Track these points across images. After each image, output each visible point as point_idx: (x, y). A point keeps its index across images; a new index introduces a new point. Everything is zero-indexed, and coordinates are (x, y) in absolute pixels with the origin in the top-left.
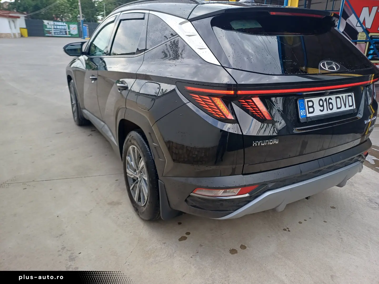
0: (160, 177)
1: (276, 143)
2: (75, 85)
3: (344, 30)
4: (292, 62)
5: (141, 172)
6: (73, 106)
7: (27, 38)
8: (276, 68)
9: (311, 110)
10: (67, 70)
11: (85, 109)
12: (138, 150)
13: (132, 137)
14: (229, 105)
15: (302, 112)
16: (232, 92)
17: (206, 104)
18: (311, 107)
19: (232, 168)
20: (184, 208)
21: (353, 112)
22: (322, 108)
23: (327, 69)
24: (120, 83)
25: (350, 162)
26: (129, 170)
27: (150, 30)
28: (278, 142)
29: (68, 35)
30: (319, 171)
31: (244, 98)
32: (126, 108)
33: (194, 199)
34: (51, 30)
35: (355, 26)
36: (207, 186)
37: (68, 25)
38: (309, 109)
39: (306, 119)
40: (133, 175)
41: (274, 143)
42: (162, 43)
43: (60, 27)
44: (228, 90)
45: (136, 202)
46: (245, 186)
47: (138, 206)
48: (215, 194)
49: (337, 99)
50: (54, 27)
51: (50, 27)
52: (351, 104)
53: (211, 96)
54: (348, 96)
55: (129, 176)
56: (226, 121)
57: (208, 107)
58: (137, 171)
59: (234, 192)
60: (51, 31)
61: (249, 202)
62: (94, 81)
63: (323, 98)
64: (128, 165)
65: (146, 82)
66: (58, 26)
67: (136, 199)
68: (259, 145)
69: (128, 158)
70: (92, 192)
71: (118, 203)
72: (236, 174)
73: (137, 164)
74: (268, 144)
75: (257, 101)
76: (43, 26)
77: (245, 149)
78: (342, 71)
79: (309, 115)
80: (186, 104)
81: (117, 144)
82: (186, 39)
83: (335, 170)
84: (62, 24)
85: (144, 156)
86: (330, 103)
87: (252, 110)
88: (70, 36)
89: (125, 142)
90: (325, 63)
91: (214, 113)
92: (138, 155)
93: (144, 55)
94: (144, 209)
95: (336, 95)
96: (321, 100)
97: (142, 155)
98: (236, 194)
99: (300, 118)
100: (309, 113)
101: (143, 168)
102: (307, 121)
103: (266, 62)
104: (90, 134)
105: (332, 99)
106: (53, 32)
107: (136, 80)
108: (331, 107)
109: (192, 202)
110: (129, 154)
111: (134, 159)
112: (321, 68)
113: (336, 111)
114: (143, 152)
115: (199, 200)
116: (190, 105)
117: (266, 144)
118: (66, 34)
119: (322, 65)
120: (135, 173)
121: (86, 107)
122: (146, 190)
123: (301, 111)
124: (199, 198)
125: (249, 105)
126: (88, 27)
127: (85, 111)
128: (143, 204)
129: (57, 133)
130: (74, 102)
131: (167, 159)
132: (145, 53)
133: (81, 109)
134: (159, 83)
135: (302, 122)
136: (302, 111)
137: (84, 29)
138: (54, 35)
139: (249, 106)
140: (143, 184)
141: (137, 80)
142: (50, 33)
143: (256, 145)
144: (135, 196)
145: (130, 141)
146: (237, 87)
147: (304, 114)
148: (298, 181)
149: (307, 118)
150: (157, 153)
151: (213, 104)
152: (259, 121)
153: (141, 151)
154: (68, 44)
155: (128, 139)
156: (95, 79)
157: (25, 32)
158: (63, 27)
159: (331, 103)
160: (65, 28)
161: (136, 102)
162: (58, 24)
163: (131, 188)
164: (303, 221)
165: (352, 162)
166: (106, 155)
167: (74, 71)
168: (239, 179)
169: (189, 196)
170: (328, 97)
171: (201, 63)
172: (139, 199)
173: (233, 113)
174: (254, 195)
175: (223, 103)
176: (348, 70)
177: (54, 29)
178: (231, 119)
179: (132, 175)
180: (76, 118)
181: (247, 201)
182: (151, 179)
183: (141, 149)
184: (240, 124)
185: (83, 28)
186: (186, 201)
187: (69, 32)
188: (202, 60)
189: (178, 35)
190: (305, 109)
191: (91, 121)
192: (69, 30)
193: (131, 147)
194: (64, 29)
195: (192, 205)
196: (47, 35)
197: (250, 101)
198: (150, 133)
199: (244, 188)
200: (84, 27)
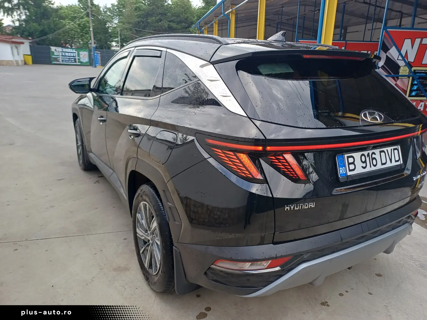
0: (175, 244)
1: (312, 207)
2: (81, 125)
3: (384, 64)
4: (329, 113)
5: (154, 234)
6: (78, 148)
7: (30, 65)
8: (310, 119)
9: (352, 167)
10: (72, 107)
11: (91, 152)
12: (150, 208)
13: (144, 192)
14: (257, 161)
15: (341, 170)
16: (260, 148)
17: (230, 161)
18: (351, 163)
19: (261, 236)
20: (202, 282)
21: (399, 168)
22: (364, 165)
23: (369, 120)
24: (132, 128)
25: (398, 225)
26: (140, 230)
27: (167, 71)
28: (314, 206)
29: (77, 63)
30: (362, 237)
31: (274, 155)
32: (137, 159)
33: (215, 272)
34: (58, 57)
35: (396, 59)
36: (231, 258)
37: (78, 52)
38: (350, 165)
39: (346, 178)
40: (144, 237)
41: (309, 207)
42: (181, 86)
43: (68, 54)
44: (255, 146)
45: (147, 269)
46: (276, 258)
47: (149, 274)
48: (240, 268)
49: (381, 153)
50: (62, 54)
51: (58, 54)
52: (397, 159)
53: (235, 151)
54: (394, 149)
55: (138, 237)
56: (253, 180)
57: (232, 164)
58: (149, 232)
59: (263, 265)
60: (58, 59)
61: (281, 276)
62: (102, 123)
63: (366, 153)
64: (138, 224)
65: (161, 131)
66: (66, 53)
67: (146, 265)
68: (292, 209)
69: (138, 216)
70: (95, 254)
71: (126, 269)
72: (265, 243)
73: (149, 224)
74: (303, 208)
75: (289, 157)
76: (49, 52)
77: (276, 210)
78: (386, 122)
79: (349, 173)
80: (207, 159)
81: (126, 197)
82: (208, 85)
83: (380, 235)
84: (71, 50)
85: (157, 216)
86: (373, 159)
87: (283, 168)
88: (79, 64)
89: (136, 197)
90: (366, 113)
91: (239, 171)
92: (150, 214)
93: (160, 99)
94: (156, 279)
95: (380, 148)
96: (363, 155)
97: (154, 214)
98: (266, 267)
99: (340, 176)
100: (350, 170)
101: (155, 229)
102: (348, 180)
103: (299, 113)
104: (97, 181)
105: (375, 154)
106: (61, 59)
107: (149, 127)
108: (375, 163)
109: (213, 276)
110: (140, 211)
111: (145, 217)
112: (363, 120)
113: (380, 167)
114: (156, 211)
115: (221, 273)
116: (211, 161)
117: (300, 208)
118: (76, 62)
119: (363, 115)
120: (146, 234)
121: (93, 151)
122: (158, 256)
123: (340, 168)
124: (222, 271)
125: (280, 162)
126: (100, 55)
127: (90, 154)
128: (155, 273)
129: (58, 180)
130: (80, 143)
131: (184, 223)
132: (160, 96)
133: (88, 153)
134: (176, 133)
135: (341, 181)
136: (342, 168)
137: (96, 56)
138: (61, 63)
139: (280, 164)
140: (155, 249)
141: (151, 127)
142: (58, 61)
143: (289, 210)
144: (145, 263)
145: (141, 196)
146: (265, 142)
147: (344, 172)
148: (338, 250)
149: (347, 176)
150: (172, 214)
151: (238, 161)
152: (292, 181)
153: (153, 209)
154: (73, 80)
155: (139, 194)
156: (104, 121)
157: (30, 59)
158: (72, 55)
159: (375, 158)
160: (75, 56)
161: (149, 153)
162: (67, 51)
163: (141, 252)
164: (345, 293)
165: (399, 224)
166: (114, 207)
167: (80, 108)
168: (269, 250)
169: (210, 268)
170: (371, 152)
171: (224, 114)
172: (150, 265)
173: (262, 172)
174: (287, 268)
175: (250, 160)
176: (393, 121)
177: (62, 56)
178: (259, 179)
179: (142, 236)
180: (81, 161)
181: (278, 275)
182: (164, 245)
183: (154, 207)
184: (270, 185)
185: (94, 55)
186: (205, 273)
187: (79, 59)
188: (226, 110)
189: (198, 78)
190: (345, 166)
191: (98, 167)
192: (79, 58)
193: (142, 203)
194: (73, 56)
195: (213, 279)
196: (54, 62)
197: (281, 157)
198: (164, 191)
199: (274, 260)
200: (96, 54)
